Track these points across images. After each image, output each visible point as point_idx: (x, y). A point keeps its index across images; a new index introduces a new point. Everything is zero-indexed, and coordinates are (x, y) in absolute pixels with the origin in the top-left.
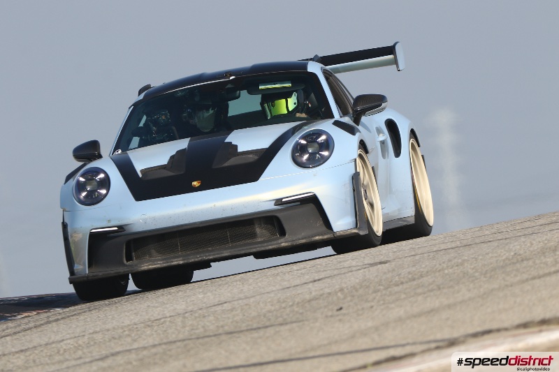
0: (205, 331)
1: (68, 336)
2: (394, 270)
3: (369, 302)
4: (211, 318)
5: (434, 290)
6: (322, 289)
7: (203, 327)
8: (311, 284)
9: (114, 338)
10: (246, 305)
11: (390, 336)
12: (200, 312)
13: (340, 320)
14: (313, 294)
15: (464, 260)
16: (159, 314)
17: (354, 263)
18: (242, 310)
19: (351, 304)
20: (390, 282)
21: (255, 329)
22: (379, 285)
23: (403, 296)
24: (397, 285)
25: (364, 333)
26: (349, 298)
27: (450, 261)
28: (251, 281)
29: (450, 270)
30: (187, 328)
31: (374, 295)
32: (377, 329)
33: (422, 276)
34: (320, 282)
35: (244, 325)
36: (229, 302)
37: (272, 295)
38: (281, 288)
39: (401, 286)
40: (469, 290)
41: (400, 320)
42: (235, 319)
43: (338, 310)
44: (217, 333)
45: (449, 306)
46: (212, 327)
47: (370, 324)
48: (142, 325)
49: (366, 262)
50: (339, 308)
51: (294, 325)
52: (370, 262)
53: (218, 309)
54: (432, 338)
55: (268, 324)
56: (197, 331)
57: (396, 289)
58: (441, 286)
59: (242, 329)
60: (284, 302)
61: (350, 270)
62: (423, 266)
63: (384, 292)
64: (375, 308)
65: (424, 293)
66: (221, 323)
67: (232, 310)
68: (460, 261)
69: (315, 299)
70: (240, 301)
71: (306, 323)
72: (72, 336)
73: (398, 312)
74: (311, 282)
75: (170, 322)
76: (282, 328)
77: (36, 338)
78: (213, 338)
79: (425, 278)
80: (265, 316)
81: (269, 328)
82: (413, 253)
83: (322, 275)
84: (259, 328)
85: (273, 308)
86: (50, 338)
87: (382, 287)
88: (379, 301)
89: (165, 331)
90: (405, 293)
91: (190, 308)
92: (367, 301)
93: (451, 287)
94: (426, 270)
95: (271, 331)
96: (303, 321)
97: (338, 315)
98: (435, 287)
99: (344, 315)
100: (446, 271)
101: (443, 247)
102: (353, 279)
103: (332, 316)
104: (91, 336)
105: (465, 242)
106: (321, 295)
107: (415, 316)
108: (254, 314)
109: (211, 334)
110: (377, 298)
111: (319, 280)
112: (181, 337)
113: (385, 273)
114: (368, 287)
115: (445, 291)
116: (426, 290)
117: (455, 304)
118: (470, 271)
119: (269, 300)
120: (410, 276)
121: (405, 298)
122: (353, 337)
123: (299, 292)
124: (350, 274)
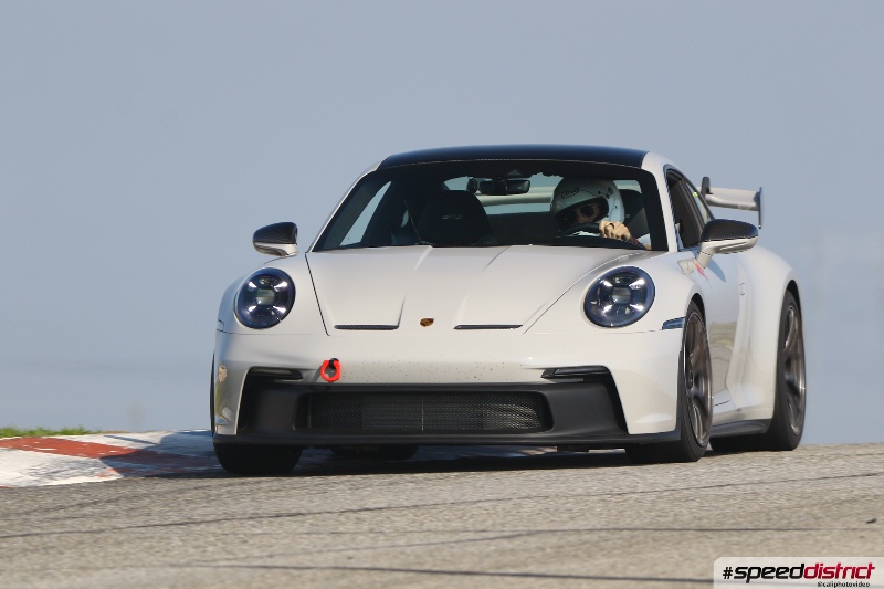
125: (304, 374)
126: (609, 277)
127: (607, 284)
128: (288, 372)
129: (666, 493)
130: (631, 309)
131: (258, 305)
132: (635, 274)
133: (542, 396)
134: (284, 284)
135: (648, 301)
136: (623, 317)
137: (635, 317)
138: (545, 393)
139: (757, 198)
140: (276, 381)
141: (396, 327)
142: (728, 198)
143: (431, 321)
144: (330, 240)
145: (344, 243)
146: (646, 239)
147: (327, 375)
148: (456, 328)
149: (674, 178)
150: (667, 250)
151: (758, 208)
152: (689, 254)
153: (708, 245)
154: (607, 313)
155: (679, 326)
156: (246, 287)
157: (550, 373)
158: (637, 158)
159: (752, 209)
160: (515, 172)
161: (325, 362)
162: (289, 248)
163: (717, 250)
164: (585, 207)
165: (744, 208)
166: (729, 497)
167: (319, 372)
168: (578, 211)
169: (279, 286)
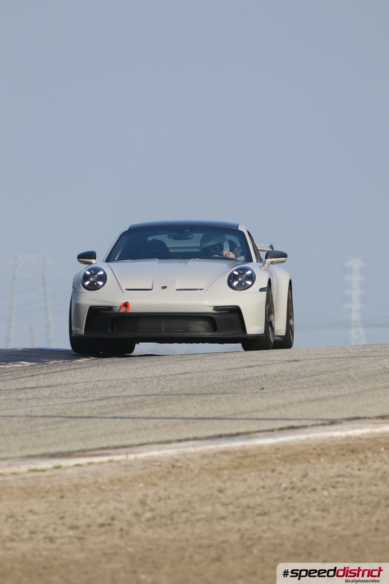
0: (171, 391)
1: (81, 381)
2: (302, 367)
3: (282, 386)
4: (177, 382)
5: (327, 384)
6: (253, 373)
7: (170, 388)
8: (246, 369)
9: (110, 386)
10: (201, 377)
11: (293, 412)
12: (170, 377)
13: (261, 396)
14: (247, 375)
15: (350, 367)
16: (143, 375)
17: (277, 359)
18: (198, 380)
19: (270, 386)
20: (299, 375)
21: (204, 394)
22: (291, 376)
23: (306, 386)
24: (303, 378)
25: (275, 407)
26: (269, 382)
27: (340, 366)
28: (207, 361)
29: (339, 372)
30: (160, 387)
31: (287, 382)
32: (284, 405)
33: (320, 374)
34: (253, 368)
35: (198, 390)
36: (190, 373)
37: (219, 372)
38: (226, 368)
39: (305, 379)
40: (350, 388)
41: (301, 402)
42: (192, 385)
43: (261, 389)
44: (179, 393)
45: (335, 397)
46: (176, 389)
47: (280, 402)
48: (131, 380)
49: (285, 359)
50: (261, 388)
51: (231, 395)
52: (287, 359)
53: (182, 376)
54: (320, 417)
55: (213, 392)
56: (166, 390)
57: (302, 380)
58: (332, 383)
59: (196, 393)
60: (226, 378)
61: (274, 362)
62: (322, 367)
63: (293, 381)
64: (286, 391)
65: (320, 386)
66: (183, 387)
67: (191, 379)
68: (347, 367)
69: (247, 379)
70: (198, 374)
71: (238, 395)
72: (83, 381)
73: (300, 396)
74: (246, 367)
75: (149, 381)
76: (222, 396)
77: (59, 379)
78: (176, 396)
79: (321, 376)
80: (212, 386)
81: (214, 395)
82: (317, 357)
83: (255, 364)
84: (207, 394)
85: (218, 381)
86: (69, 380)
87: (292, 378)
88: (288, 387)
89: (145, 387)
90: (307, 384)
91: (164, 373)
92: (281, 386)
93: (338, 384)
94: (323, 370)
95: (214, 397)
96: (237, 393)
97: (260, 393)
98: (327, 383)
99: (265, 393)
100: (337, 373)
101: (337, 356)
102: (274, 369)
103: (256, 393)
104: (96, 383)
105: (352, 355)
106: (251, 377)
107: (311, 401)
108: (205, 383)
109: (175, 393)
110: (288, 384)
111: (252, 367)
112: (155, 392)
113: (296, 368)
114: (283, 376)
115: (334, 386)
116: (321, 384)
117: (338, 397)
118: (352, 375)
119: (217, 376)
120: (312, 373)
121: (306, 388)
122: (268, 409)
123: (237, 373)
124: (273, 365)
125: (113, 308)
126: (237, 270)
128: (107, 308)
129: (161, 378)
130: (246, 283)
132: (247, 269)
134: (101, 273)
135: (253, 280)
136: (243, 287)
137: (248, 287)
138: (214, 316)
140: (101, 312)
141: (151, 290)
143: (165, 287)
146: (242, 258)
147: (124, 309)
148: (177, 290)
150: (253, 262)
153: (268, 260)
154: (236, 285)
155: (265, 291)
156: (86, 273)
161: (123, 303)
162: (93, 261)
163: (272, 262)
164: (214, 247)
167: (121, 308)
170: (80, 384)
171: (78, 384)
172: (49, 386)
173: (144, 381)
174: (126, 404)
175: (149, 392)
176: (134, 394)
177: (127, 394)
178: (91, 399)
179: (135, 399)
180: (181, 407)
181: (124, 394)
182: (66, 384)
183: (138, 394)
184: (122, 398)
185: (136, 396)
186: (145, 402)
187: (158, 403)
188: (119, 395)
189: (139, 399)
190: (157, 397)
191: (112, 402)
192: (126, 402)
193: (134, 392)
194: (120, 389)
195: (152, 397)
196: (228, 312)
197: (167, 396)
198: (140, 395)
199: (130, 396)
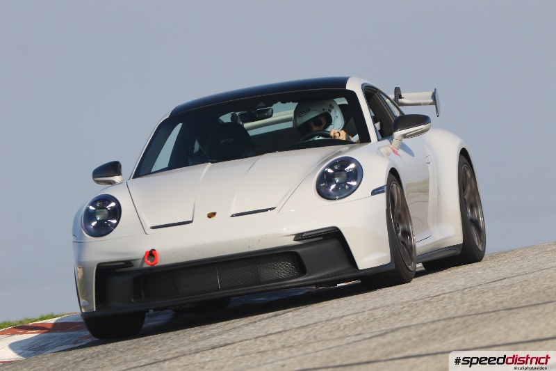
125: (132, 262)
126: (331, 166)
127: (330, 171)
129: (466, 291)
130: (349, 185)
131: (98, 221)
132: (348, 161)
133: (297, 254)
134: (113, 204)
135: (359, 178)
137: (352, 190)
138: (298, 251)
139: (434, 96)
140: (117, 270)
141: (191, 222)
142: (414, 99)
143: (214, 214)
144: (144, 169)
145: (153, 171)
146: (356, 138)
147: (149, 262)
148: (232, 216)
149: (371, 93)
151: (435, 103)
152: (386, 142)
153: (398, 134)
154: (333, 190)
155: (383, 192)
156: (88, 209)
157: (299, 237)
158: (343, 82)
159: (431, 104)
160: (262, 104)
161: (147, 253)
162: (117, 179)
163: (405, 136)
164: (316, 121)
165: (425, 104)
166: (511, 286)
167: (143, 260)
168: (312, 124)
169: (110, 206)
170: (349, 317)
171: (345, 318)
172: (303, 327)
173: (443, 298)
174: (421, 336)
175: (452, 313)
176: (430, 320)
177: (420, 322)
178: (367, 336)
179: (433, 326)
180: (502, 328)
181: (415, 322)
182: (327, 321)
183: (436, 319)
184: (413, 327)
185: (434, 322)
186: (448, 328)
187: (468, 327)
188: (407, 324)
189: (439, 325)
190: (465, 318)
191: (399, 335)
192: (419, 332)
193: (430, 317)
194: (408, 316)
195: (458, 320)
196: (321, 238)
197: (479, 316)
198: (439, 320)
199: (424, 324)
